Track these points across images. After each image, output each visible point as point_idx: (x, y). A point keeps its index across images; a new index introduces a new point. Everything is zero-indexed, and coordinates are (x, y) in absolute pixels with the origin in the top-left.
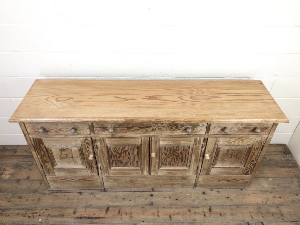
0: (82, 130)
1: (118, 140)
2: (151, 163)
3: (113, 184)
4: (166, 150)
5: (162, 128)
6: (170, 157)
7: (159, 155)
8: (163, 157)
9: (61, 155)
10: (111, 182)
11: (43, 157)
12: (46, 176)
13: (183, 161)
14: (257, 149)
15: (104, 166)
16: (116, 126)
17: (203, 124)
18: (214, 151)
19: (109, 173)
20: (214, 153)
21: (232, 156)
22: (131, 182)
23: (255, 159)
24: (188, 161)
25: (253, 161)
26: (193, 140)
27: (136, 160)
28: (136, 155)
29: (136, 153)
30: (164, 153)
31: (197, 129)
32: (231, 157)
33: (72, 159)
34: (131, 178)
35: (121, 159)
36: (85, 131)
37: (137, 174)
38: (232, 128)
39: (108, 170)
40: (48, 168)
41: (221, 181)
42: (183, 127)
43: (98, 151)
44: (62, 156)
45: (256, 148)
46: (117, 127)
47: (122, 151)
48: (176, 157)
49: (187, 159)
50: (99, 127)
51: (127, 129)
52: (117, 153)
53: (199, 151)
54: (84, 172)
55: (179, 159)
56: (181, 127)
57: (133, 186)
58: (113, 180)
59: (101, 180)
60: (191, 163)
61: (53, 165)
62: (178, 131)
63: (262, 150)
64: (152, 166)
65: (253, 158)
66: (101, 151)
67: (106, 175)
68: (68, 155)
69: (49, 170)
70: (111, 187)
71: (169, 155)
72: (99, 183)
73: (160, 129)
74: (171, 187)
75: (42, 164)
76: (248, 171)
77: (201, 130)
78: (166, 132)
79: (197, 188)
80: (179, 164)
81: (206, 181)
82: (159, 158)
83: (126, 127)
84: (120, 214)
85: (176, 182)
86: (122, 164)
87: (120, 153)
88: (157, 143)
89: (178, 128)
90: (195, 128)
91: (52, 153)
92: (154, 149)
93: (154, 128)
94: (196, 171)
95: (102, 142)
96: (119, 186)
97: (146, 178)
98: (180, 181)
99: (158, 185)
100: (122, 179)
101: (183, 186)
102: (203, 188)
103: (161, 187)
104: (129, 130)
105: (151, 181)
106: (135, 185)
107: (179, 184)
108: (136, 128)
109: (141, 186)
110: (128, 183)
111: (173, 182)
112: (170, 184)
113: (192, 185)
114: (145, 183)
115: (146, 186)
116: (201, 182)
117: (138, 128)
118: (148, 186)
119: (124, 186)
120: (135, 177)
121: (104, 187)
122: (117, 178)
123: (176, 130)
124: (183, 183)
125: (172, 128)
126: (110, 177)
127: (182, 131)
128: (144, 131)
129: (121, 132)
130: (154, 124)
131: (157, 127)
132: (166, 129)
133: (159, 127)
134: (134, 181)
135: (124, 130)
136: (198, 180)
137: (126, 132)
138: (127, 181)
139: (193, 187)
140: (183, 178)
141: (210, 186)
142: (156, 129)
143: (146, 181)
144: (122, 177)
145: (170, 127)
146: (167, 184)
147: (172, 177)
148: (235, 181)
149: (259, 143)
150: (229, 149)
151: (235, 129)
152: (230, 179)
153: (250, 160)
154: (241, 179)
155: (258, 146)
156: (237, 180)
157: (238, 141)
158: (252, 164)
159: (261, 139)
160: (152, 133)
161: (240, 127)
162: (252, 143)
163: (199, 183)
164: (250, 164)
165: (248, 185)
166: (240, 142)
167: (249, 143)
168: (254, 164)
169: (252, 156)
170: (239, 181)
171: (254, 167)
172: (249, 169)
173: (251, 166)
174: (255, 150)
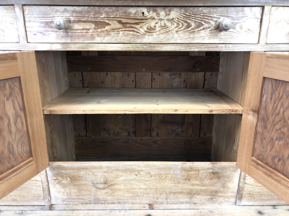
3: (68, 192)
5: (168, 24)
10: (64, 186)
16: (72, 19)
22: (106, 186)
31: (241, 29)
34: (106, 174)
42: (211, 21)
46: (75, 22)
51: (95, 29)
56: (208, 23)
57: (110, 198)
58: (69, 179)
59: (44, 176)
62: (203, 33)
70: (64, 201)
72: (39, 186)
73: (165, 27)
74: (188, 200)
78: (176, 35)
79: (243, 203)
83: (92, 22)
85: (198, 185)
89: (203, 25)
90: (236, 24)
93: (153, 24)
96: (81, 197)
97: (136, 175)
98: (207, 182)
99: (161, 194)
100: (87, 176)
101: (213, 197)
102: (256, 203)
103: (168, 200)
104: (99, 30)
105: (147, 183)
106: (113, 196)
107: (205, 191)
108: (115, 25)
109: (127, 196)
110: (99, 188)
111: (193, 185)
112: (187, 192)
113: (232, 196)
114: (135, 189)
115: (137, 198)
116: (252, 185)
117: (119, 26)
118: (140, 198)
119: (93, 198)
120: (113, 172)
121: (50, 201)
122: (76, 173)
123: (197, 29)
124: (214, 188)
125: (189, 26)
126: (62, 169)
127: (209, 35)
128: (131, 33)
129: (83, 36)
130: (152, 14)
131: (157, 21)
132: (177, 27)
133: (162, 22)
134: (112, 183)
135: (89, 30)
136: (244, 178)
137: (93, 37)
138: (98, 181)
139: (234, 202)
140: (213, 173)
141: (270, 198)
142: (155, 27)
143: (137, 183)
144: (87, 171)
145: (186, 22)
146: (179, 191)
147: (189, 171)
160: (148, 39)
163: (247, 189)
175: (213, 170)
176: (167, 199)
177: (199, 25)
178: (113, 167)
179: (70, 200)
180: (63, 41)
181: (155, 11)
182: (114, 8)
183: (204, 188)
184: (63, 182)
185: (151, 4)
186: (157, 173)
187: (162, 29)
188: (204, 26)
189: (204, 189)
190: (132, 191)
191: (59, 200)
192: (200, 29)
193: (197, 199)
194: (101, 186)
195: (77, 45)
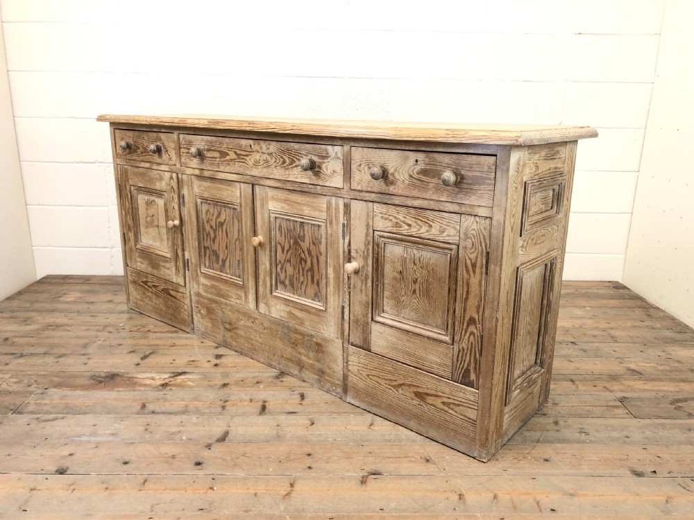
0: (168, 153)
1: (209, 187)
2: (258, 268)
3: (205, 324)
4: (282, 233)
5: (269, 158)
6: (289, 261)
7: (269, 247)
8: (279, 258)
9: (147, 217)
10: (203, 317)
12: (128, 265)
13: (315, 281)
14: (474, 266)
15: (193, 261)
16: (206, 147)
17: (336, 153)
18: (368, 255)
19: (198, 284)
20: (370, 262)
21: (417, 288)
22: (231, 328)
23: (478, 312)
25: (472, 321)
26: (325, 206)
27: (237, 255)
28: (236, 240)
29: (236, 235)
30: (280, 244)
31: (327, 169)
32: (414, 292)
33: (157, 229)
34: (230, 314)
35: (216, 247)
36: (171, 155)
37: (238, 301)
38: (395, 170)
39: (198, 275)
40: (130, 244)
41: (400, 391)
42: (302, 160)
43: (186, 213)
44: (148, 219)
45: (469, 262)
46: (208, 150)
47: (217, 224)
48: (301, 264)
49: (322, 275)
50: (186, 148)
51: (220, 158)
52: (211, 227)
53: (338, 247)
54: (168, 269)
55: (307, 271)
56: (299, 160)
57: (234, 343)
58: (205, 310)
59: (189, 300)
60: (329, 289)
61: (137, 239)
62: (295, 171)
63: (487, 273)
64: (261, 282)
65: (472, 312)
66: (189, 213)
67: (196, 287)
68: (153, 217)
69: (131, 251)
70: (203, 333)
71: (289, 253)
72: (186, 310)
73: (266, 161)
74: (297, 373)
75: (125, 232)
76: (468, 371)
77: (334, 172)
78: (275, 171)
79: (348, 399)
80: (308, 290)
81: (364, 374)
82: (271, 257)
83: (217, 151)
85: (305, 355)
86: (218, 263)
87: (214, 227)
88: (265, 207)
89: (295, 162)
90: (323, 163)
92: (261, 223)
93: (258, 157)
94: (341, 326)
95: (191, 189)
96: (214, 334)
97: (253, 322)
98: (312, 354)
99: (274, 355)
100: (218, 311)
101: (321, 379)
102: (362, 405)
103: (281, 366)
104: (223, 159)
105: (261, 335)
106: (237, 342)
107: (312, 366)
108: (233, 155)
109: (247, 347)
110: (226, 329)
111: (300, 353)
112: (296, 361)
113: (338, 384)
114: (253, 340)
115: (255, 352)
116: (356, 376)
117: (235, 157)
118: (257, 353)
119: (222, 339)
120: (236, 312)
121: (193, 329)
122: (210, 304)
123: (290, 166)
124: (319, 366)
125: (284, 162)
126: (201, 297)
127: (301, 173)
128: (244, 164)
129: (213, 164)
130: (255, 147)
131: (260, 154)
132: (275, 162)
133: (264, 155)
134: (235, 326)
135: (216, 158)
136: (347, 363)
137: (219, 166)
138: (225, 319)
139: (340, 395)
140: (318, 344)
142: (259, 160)
143: (254, 333)
144: (218, 305)
145: (282, 157)
146: (289, 357)
147: (295, 333)
148: (438, 402)
149: (474, 240)
150: (405, 256)
151: (404, 176)
152: (422, 388)
153: (464, 317)
154: (453, 401)
155: (473, 256)
156: (443, 403)
157: (418, 225)
158: (472, 337)
159: (475, 226)
160: (255, 172)
161: (413, 171)
162: (455, 239)
163: (352, 379)
164: (468, 334)
165: (480, 440)
166: (421, 227)
167: (447, 238)
168: (480, 340)
169: (467, 299)
170: (451, 411)
171: (481, 354)
172: (468, 358)
173: (472, 343)
174: (468, 271)
175: (316, 339)
176: (279, 364)
177: (292, 162)
178: (235, 306)
179: (207, 334)
180: (201, 167)
181: (259, 144)
183: (310, 362)
184: (202, 312)
185: (256, 138)
186: (268, 326)
187: (264, 163)
188: (296, 164)
189: (311, 364)
190: (251, 341)
191: (200, 332)
192: (293, 166)
193: (306, 375)
194: (228, 327)
195: (209, 172)
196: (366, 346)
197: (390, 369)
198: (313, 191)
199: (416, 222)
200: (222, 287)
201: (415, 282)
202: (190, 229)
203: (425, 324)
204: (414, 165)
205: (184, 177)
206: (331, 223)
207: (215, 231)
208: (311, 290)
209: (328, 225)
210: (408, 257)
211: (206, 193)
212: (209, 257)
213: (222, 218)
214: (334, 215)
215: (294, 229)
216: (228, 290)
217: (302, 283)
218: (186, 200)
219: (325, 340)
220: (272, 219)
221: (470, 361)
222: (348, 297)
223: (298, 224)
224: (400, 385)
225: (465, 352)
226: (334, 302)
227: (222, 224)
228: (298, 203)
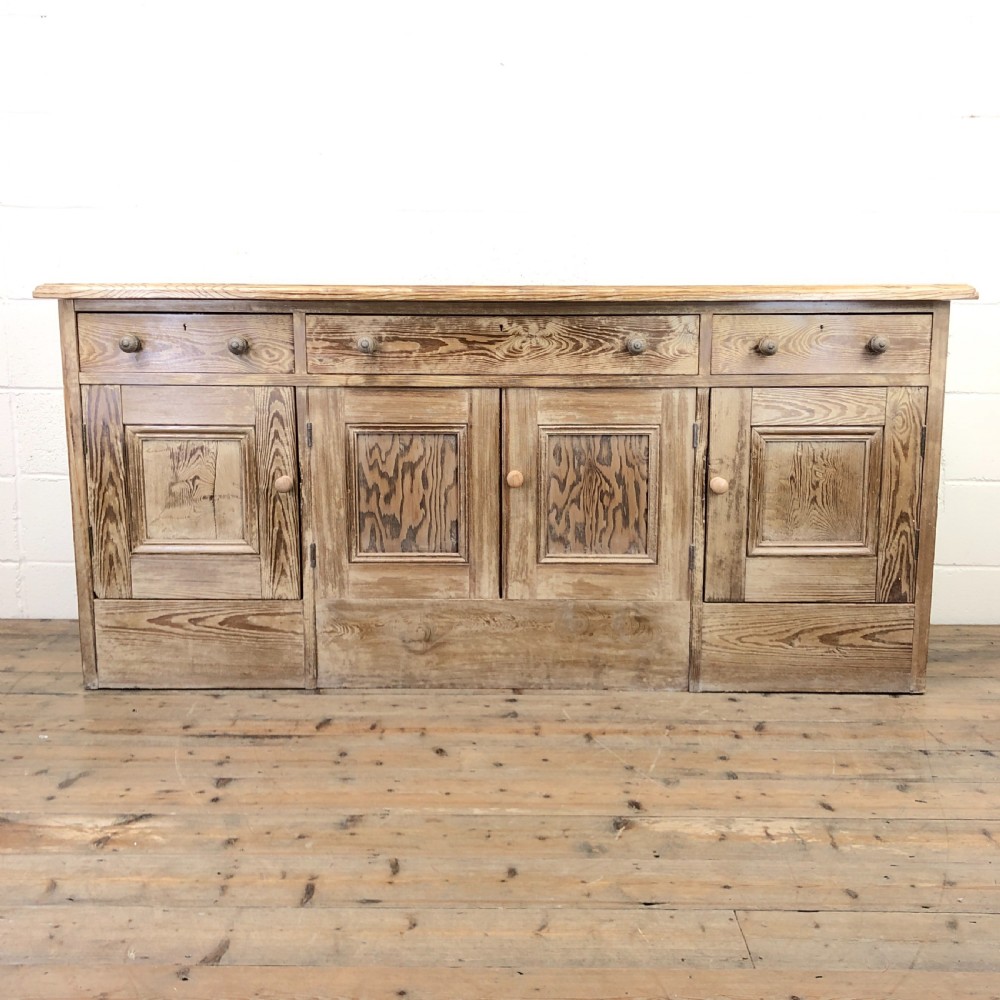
0: (268, 352)
1: (387, 405)
2: (508, 525)
3: (353, 659)
4: (560, 459)
5: (543, 343)
6: (576, 501)
7: (535, 486)
8: (551, 501)
9: (172, 484)
10: (346, 647)
11: (106, 490)
12: (96, 597)
13: (632, 522)
14: (905, 448)
15: (329, 545)
16: (384, 335)
17: (686, 325)
18: (742, 463)
19: (342, 585)
20: (745, 472)
21: (818, 493)
22: (429, 646)
23: (911, 505)
24: (651, 519)
25: (904, 517)
26: (659, 404)
27: (451, 516)
28: (450, 487)
29: (449, 478)
30: (556, 477)
31: (667, 350)
32: (814, 500)
33: (208, 503)
34: (429, 620)
35: (393, 509)
36: (277, 355)
37: (452, 594)
38: (789, 341)
39: (340, 568)
40: (111, 548)
41: (796, 643)
42: (616, 339)
43: (313, 458)
44: (176, 489)
45: (898, 445)
47: (400, 467)
48: (602, 501)
49: (647, 510)
50: (324, 340)
51: (421, 351)
52: (383, 475)
53: (684, 461)
54: (245, 575)
55: (615, 511)
56: (610, 341)
57: (434, 673)
58: (357, 630)
59: (309, 624)
60: (663, 529)
61: (133, 535)
62: (602, 357)
63: (923, 454)
64: (513, 547)
65: (903, 506)
66: (325, 457)
67: (333, 593)
68: (197, 481)
69: (111, 564)
70: (343, 680)
71: (576, 489)
72: (298, 645)
73: (538, 348)
74: (590, 680)
75: (93, 525)
76: (898, 582)
77: (681, 352)
78: (556, 361)
79: (702, 686)
80: (616, 540)
81: (732, 639)
82: (538, 501)
83: (416, 340)
84: (378, 729)
85: (609, 646)
86: (398, 536)
87: (391, 474)
88: (529, 422)
89: (601, 344)
90: (660, 341)
91: (140, 472)
92: (518, 449)
93: (517, 343)
94: (686, 579)
95: (331, 410)
96: (377, 672)
97: (488, 622)
98: (626, 639)
99: (537, 666)
100: (394, 624)
101: (643, 674)
102: (730, 687)
103: (552, 680)
104: (428, 354)
105: (509, 640)
106: (443, 669)
107: (624, 659)
108: (454, 344)
109: (469, 670)
110: (416, 652)
111: (600, 646)
112: (589, 661)
113: (679, 671)
114: (485, 654)
115: (489, 674)
116: (717, 646)
117: (462, 346)
118: (496, 674)
119: (400, 674)
120: (444, 615)
121: (316, 678)
122: (371, 617)
123: (593, 352)
124: (640, 654)
125: (578, 346)
126: (346, 610)
127: (614, 360)
128: (482, 357)
129: (401, 363)
130: (516, 327)
131: (524, 338)
132: (557, 348)
133: (533, 339)
134: (441, 640)
135: (411, 352)
136: (699, 631)
137: (417, 364)
138: (414, 636)
139: (685, 685)
140: (638, 619)
141: (756, 675)
142: (521, 348)
143: (490, 641)
144: (395, 613)
145: (573, 340)
146: (573, 658)
147: (591, 614)
148: (857, 639)
149: (904, 417)
150: (800, 454)
151: (802, 347)
152: (832, 627)
153: (892, 515)
154: (880, 629)
155: (903, 437)
156: (865, 637)
157: (825, 408)
158: (904, 537)
159: (906, 400)
160: (509, 368)
161: (816, 340)
162: (880, 420)
163: (708, 654)
164: (897, 536)
165: (919, 666)
166: (830, 411)
167: (868, 420)
168: (914, 539)
169: (896, 492)
170: (876, 644)
171: (916, 557)
172: (898, 566)
173: (903, 546)
174: (897, 456)
175: (637, 611)
176: (548, 677)
177: (595, 345)
178: (443, 604)
179: (354, 679)
180: (368, 370)
181: (520, 323)
182: (454, 319)
183: (622, 652)
184: (345, 637)
185: (515, 313)
186: (528, 618)
187: (533, 352)
188: (604, 347)
189: (623, 656)
190: (479, 657)
191: (333, 679)
192: (597, 350)
193: (611, 676)
194: (419, 647)
195: (391, 377)
196: (736, 597)
197: (780, 617)
198: (638, 384)
199: (820, 406)
200: (410, 577)
201: (815, 486)
202: (323, 486)
203: (830, 540)
204: (818, 333)
205: (315, 393)
206: (670, 428)
207: (391, 481)
208: (622, 539)
209: (664, 432)
210: (804, 456)
211: (378, 414)
212: (373, 531)
213: (414, 455)
214: (676, 415)
215: (589, 449)
216: (424, 581)
217: (604, 530)
218: (317, 434)
219: (656, 609)
220: (543, 440)
221: (901, 569)
222: (703, 532)
223: (598, 440)
224: (797, 635)
225: (894, 559)
226: (673, 547)
227: (412, 466)
228: (602, 407)
